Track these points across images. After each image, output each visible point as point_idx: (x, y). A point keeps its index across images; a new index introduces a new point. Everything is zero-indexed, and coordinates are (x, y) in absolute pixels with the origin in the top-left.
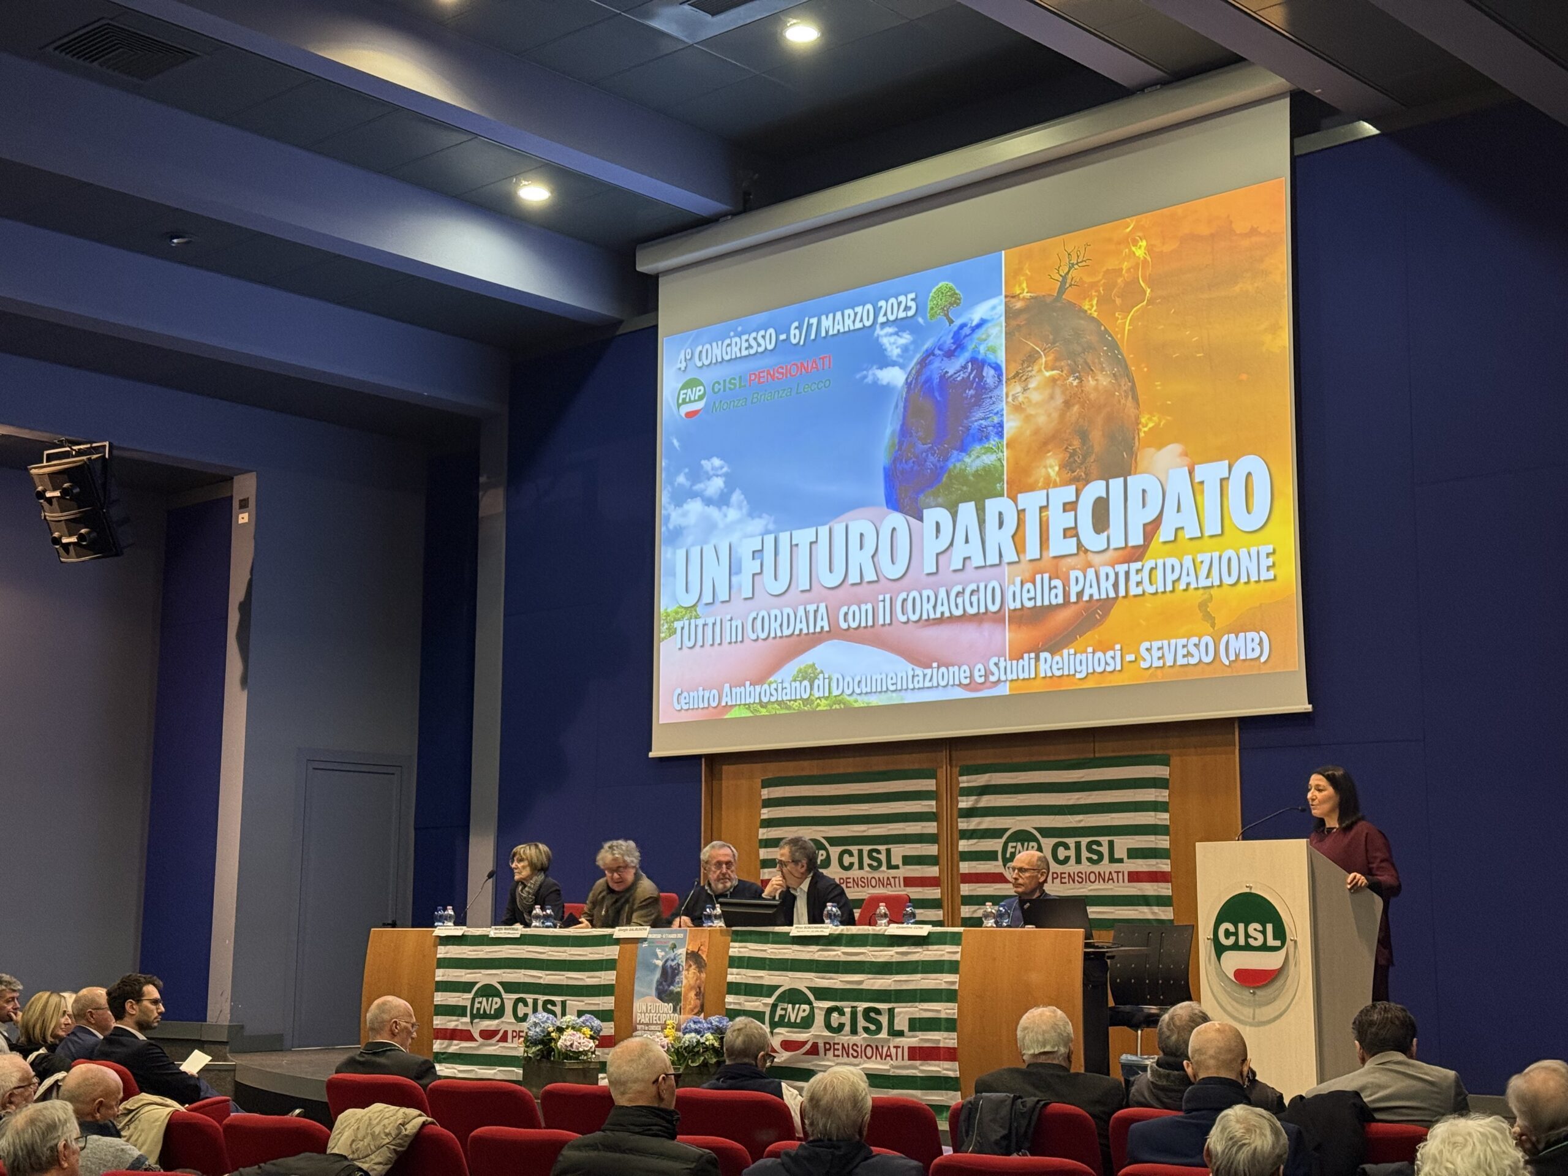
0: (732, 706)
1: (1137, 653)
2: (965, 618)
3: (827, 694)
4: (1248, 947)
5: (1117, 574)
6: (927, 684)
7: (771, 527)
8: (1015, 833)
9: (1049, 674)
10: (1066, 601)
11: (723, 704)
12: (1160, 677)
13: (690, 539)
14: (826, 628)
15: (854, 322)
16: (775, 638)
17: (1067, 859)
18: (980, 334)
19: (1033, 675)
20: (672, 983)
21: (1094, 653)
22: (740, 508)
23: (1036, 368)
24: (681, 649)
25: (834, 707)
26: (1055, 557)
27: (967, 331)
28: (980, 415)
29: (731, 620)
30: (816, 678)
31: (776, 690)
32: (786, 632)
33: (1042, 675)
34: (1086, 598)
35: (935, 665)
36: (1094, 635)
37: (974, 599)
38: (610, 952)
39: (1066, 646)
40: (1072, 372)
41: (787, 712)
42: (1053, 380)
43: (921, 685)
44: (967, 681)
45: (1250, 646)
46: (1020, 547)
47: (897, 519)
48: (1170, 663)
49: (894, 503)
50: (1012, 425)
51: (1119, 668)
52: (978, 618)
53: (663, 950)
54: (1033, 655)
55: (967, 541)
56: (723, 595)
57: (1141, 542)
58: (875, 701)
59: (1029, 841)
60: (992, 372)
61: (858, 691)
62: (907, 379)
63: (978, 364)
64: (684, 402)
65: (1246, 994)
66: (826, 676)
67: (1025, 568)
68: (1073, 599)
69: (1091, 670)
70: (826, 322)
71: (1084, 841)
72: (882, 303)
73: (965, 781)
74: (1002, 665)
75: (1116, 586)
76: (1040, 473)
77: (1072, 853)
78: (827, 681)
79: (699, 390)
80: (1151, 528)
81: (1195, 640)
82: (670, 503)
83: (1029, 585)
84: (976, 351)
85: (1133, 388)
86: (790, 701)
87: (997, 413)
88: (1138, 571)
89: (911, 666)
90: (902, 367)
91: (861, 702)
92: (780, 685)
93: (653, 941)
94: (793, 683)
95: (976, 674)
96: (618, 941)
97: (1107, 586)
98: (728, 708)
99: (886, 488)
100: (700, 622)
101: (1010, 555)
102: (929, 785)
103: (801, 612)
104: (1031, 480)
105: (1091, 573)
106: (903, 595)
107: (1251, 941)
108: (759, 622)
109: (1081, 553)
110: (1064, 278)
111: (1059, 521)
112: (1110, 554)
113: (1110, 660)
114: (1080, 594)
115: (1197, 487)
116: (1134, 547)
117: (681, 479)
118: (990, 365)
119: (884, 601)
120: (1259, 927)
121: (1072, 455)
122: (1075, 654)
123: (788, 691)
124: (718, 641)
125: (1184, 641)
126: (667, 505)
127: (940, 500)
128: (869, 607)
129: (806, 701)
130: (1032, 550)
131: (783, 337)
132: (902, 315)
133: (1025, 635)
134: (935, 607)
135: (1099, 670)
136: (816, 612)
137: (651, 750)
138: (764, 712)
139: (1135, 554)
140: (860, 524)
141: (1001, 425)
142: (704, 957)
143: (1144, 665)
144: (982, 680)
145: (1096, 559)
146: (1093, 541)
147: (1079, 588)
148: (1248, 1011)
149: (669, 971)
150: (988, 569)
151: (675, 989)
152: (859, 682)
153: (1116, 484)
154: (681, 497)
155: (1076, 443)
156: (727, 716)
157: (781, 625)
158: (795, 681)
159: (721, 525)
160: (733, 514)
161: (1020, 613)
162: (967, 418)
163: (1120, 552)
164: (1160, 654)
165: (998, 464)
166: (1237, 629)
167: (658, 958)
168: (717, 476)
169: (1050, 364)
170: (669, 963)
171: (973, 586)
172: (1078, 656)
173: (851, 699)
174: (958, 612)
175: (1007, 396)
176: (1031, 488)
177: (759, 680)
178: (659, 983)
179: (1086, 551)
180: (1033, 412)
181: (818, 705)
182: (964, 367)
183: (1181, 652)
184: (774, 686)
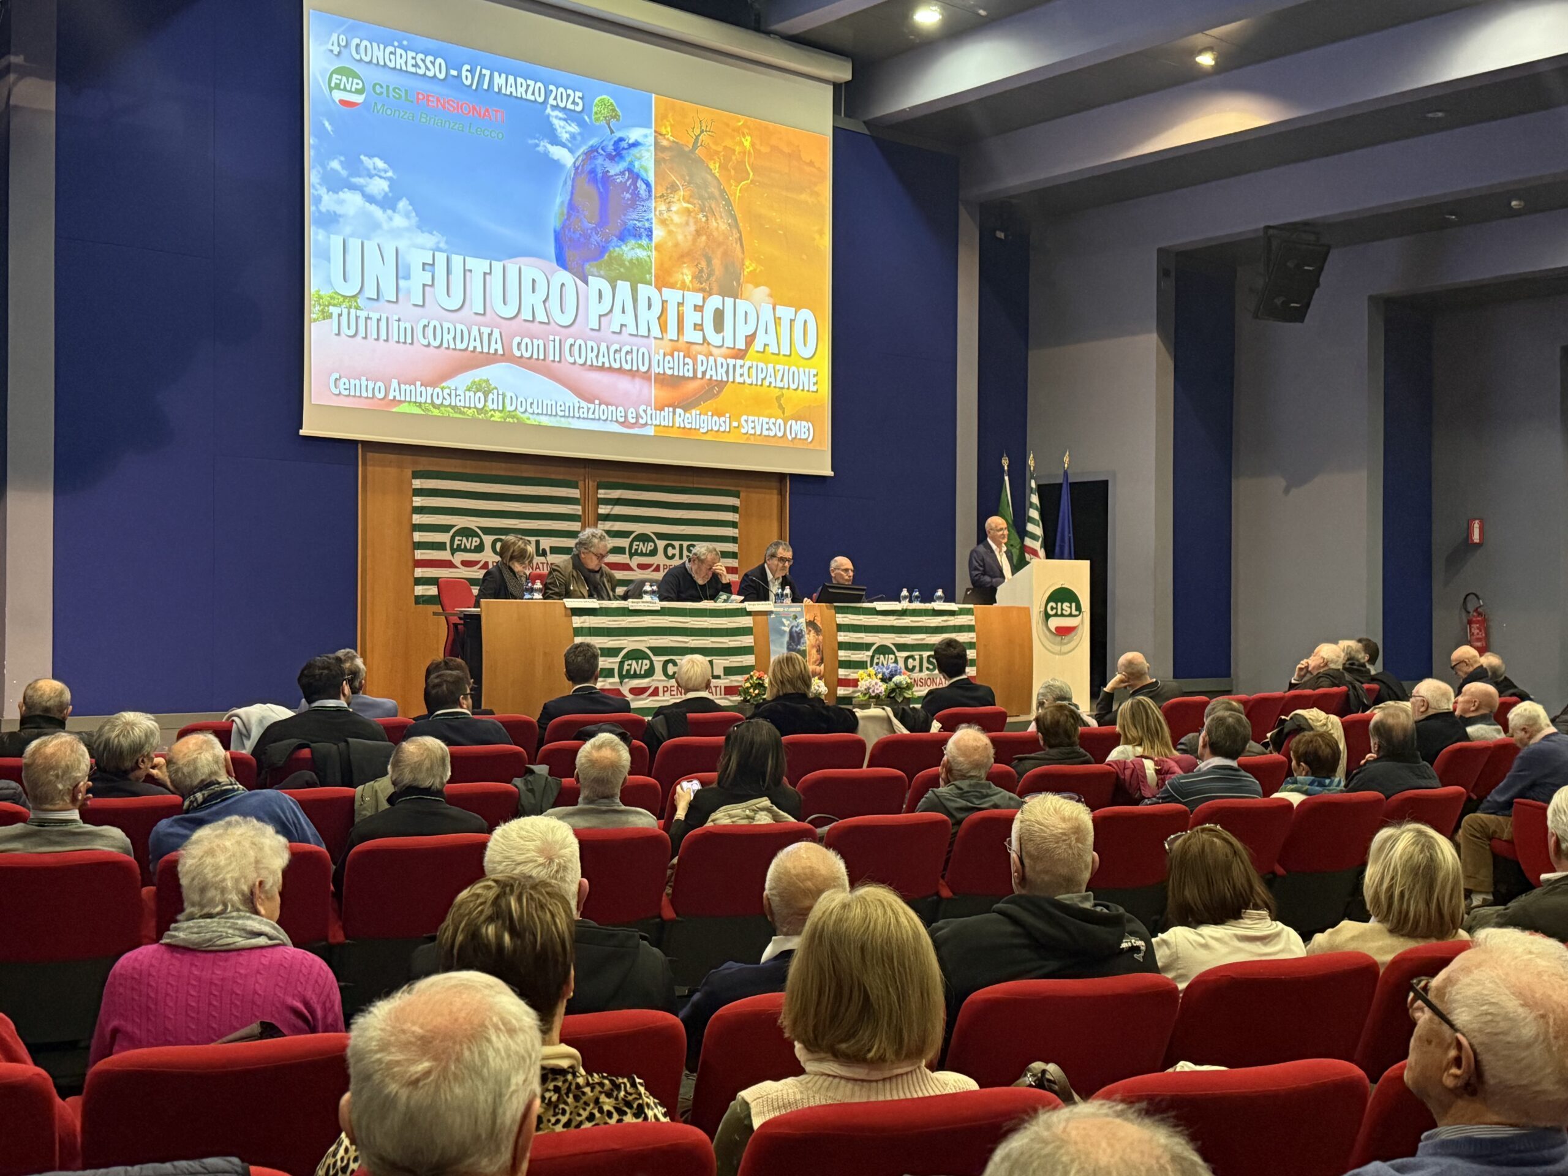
0: (400, 402)
1: (739, 422)
2: (620, 370)
3: (501, 408)
4: (1062, 615)
5: (728, 365)
6: (591, 416)
7: (442, 245)
8: (639, 534)
9: (682, 426)
10: (695, 377)
11: (391, 397)
12: (752, 441)
13: (348, 230)
14: (500, 352)
15: (526, 92)
16: (448, 348)
17: (674, 556)
18: (635, 151)
19: (671, 424)
20: (799, 643)
21: (712, 416)
22: (407, 216)
23: (676, 197)
24: (338, 334)
25: (508, 420)
26: (687, 343)
27: (624, 144)
28: (635, 216)
29: (399, 320)
30: (490, 392)
31: (450, 395)
32: (460, 346)
33: (677, 425)
34: (708, 377)
35: (597, 402)
36: (711, 403)
37: (629, 357)
38: (746, 622)
39: (694, 407)
40: (702, 210)
41: (460, 416)
42: (688, 211)
43: (585, 415)
44: (622, 420)
45: (803, 430)
46: (663, 328)
47: (564, 276)
48: (758, 432)
49: (562, 261)
50: (658, 233)
51: (728, 430)
52: (633, 374)
53: (788, 620)
54: (671, 409)
55: (623, 312)
56: (389, 293)
57: (743, 347)
58: (545, 421)
59: (648, 542)
60: (644, 186)
61: (530, 410)
62: (574, 163)
63: (635, 176)
64: (337, 86)
65: (1059, 639)
66: (500, 392)
67: (667, 346)
68: (699, 375)
69: (710, 428)
70: (499, 80)
71: (685, 544)
72: (552, 87)
73: (602, 494)
74: (649, 412)
75: (727, 372)
76: (678, 277)
77: (677, 552)
78: (501, 397)
79: (357, 84)
80: (750, 339)
81: (773, 420)
82: (320, 184)
83: (668, 358)
84: (631, 163)
85: (740, 239)
86: (464, 407)
87: (648, 220)
88: (742, 367)
89: (578, 399)
90: (571, 151)
91: (534, 420)
92: (453, 392)
93: (777, 613)
94: (467, 392)
95: (630, 416)
96: (749, 614)
97: (722, 371)
98: (396, 402)
99: (556, 248)
100: (362, 314)
101: (656, 331)
102: (575, 493)
103: (475, 331)
104: (672, 280)
105: (711, 359)
106: (571, 341)
107: (1064, 612)
108: (430, 331)
109: (705, 344)
110: (697, 137)
111: (691, 318)
112: (723, 350)
113: (721, 424)
114: (704, 373)
115: (777, 321)
116: (739, 350)
117: (335, 165)
118: (643, 180)
119: (554, 341)
120: (1068, 604)
121: (701, 271)
122: (700, 414)
123: (462, 398)
124: (383, 336)
125: (766, 420)
126: (318, 186)
127: (602, 273)
128: (541, 342)
129: (480, 411)
130: (672, 333)
131: (454, 73)
132: (570, 106)
133: (666, 394)
134: (597, 356)
135: (716, 429)
136: (490, 335)
137: (301, 428)
138: (436, 412)
139: (740, 354)
140: (532, 270)
141: (650, 230)
142: (819, 624)
143: (744, 431)
144: (633, 421)
145: (715, 351)
146: (714, 338)
147: (704, 368)
148: (1057, 648)
149: (795, 635)
150: (640, 338)
151: (802, 648)
152: (532, 404)
153: (729, 301)
154: (335, 184)
155: (703, 264)
156: (394, 410)
157: (454, 338)
158: (469, 390)
159: (385, 226)
160: (399, 221)
161: (662, 377)
162: (625, 215)
163: (730, 350)
164: (753, 425)
165: (647, 259)
166: (797, 418)
167: (785, 626)
168: (381, 177)
169: (687, 198)
170: (794, 629)
171: (628, 348)
172: (702, 416)
173: (524, 416)
174: (616, 366)
175: (655, 211)
176: (672, 286)
177: (433, 384)
178: (789, 644)
179: (709, 344)
180: (674, 230)
181: (492, 416)
182: (622, 173)
183: (765, 426)
184: (447, 391)
